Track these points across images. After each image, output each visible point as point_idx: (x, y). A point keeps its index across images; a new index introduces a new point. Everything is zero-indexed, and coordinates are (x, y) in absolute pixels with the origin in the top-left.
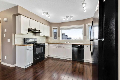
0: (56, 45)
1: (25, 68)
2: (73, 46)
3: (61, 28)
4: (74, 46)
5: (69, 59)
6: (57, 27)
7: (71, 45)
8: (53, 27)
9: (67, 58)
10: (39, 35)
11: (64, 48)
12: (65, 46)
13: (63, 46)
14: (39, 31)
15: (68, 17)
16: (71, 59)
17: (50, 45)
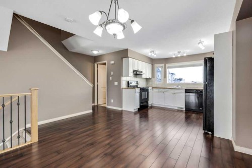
0: (163, 90)
1: (133, 111)
2: (187, 91)
3: (168, 65)
4: (189, 91)
5: (181, 108)
6: (163, 65)
7: (184, 90)
8: (156, 65)
9: (178, 108)
10: (141, 77)
11: (174, 93)
12: (175, 91)
13: (172, 91)
14: (142, 72)
15: (179, 52)
16: (184, 109)
17: (154, 89)
